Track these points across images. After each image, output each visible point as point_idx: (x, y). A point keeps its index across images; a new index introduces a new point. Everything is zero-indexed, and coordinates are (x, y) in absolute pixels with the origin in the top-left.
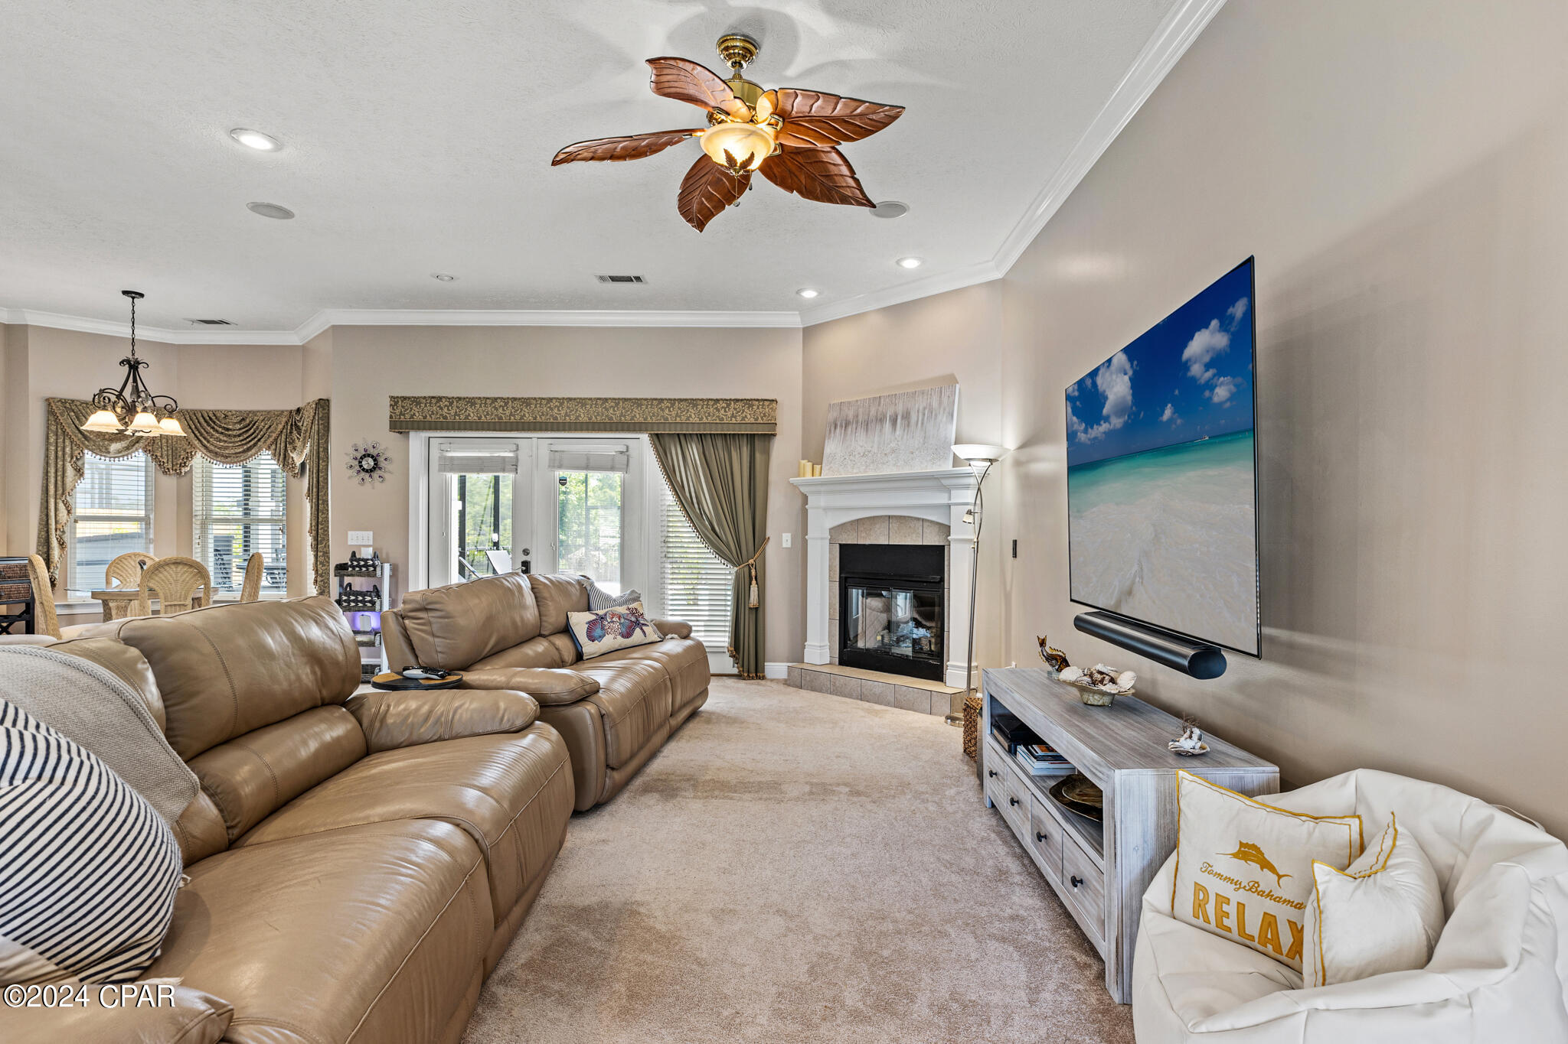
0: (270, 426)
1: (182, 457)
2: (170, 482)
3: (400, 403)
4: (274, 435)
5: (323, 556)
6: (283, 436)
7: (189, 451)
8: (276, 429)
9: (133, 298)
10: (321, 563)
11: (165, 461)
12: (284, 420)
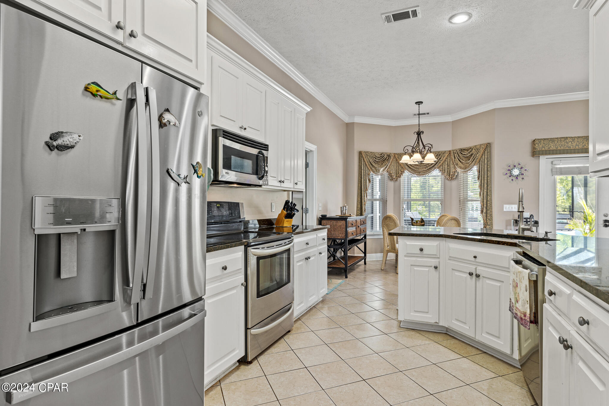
0: (440, 158)
1: (399, 173)
2: (391, 184)
3: (542, 142)
4: (442, 162)
5: (490, 216)
6: (446, 163)
7: (402, 171)
8: (443, 159)
9: (419, 105)
10: (489, 219)
11: (393, 175)
12: (447, 155)
